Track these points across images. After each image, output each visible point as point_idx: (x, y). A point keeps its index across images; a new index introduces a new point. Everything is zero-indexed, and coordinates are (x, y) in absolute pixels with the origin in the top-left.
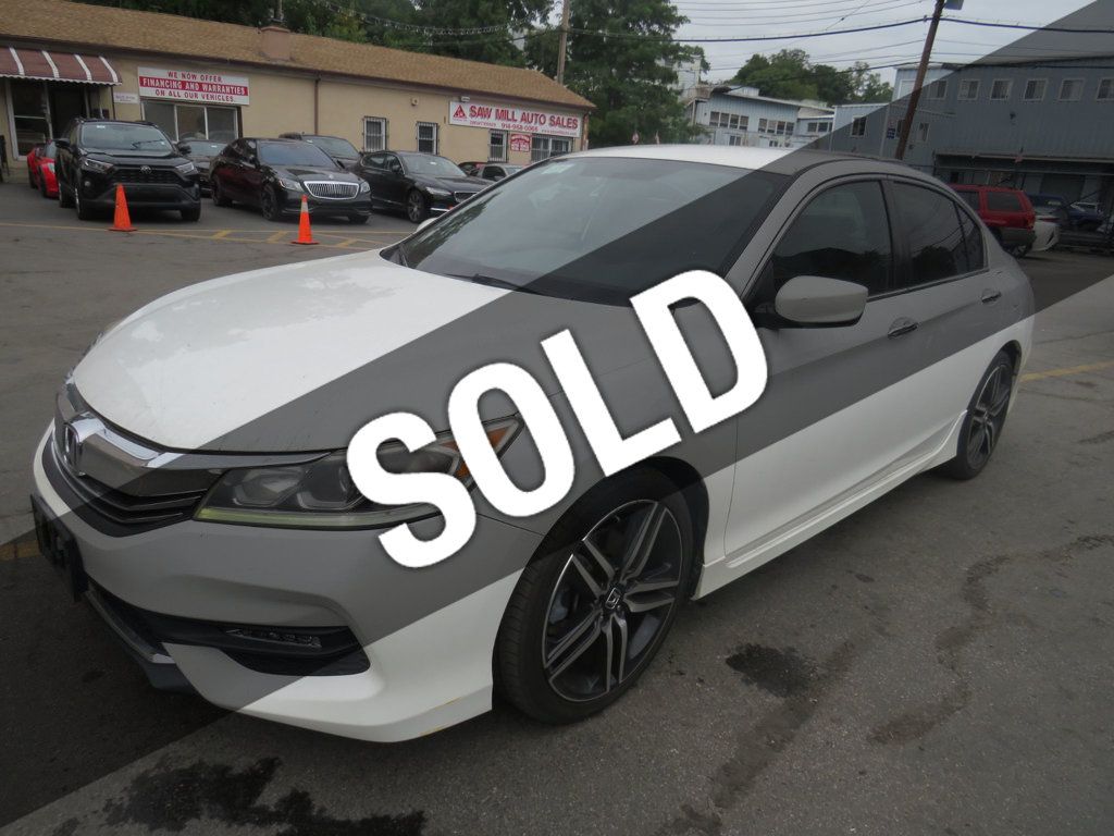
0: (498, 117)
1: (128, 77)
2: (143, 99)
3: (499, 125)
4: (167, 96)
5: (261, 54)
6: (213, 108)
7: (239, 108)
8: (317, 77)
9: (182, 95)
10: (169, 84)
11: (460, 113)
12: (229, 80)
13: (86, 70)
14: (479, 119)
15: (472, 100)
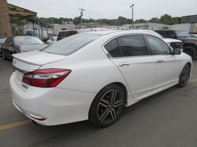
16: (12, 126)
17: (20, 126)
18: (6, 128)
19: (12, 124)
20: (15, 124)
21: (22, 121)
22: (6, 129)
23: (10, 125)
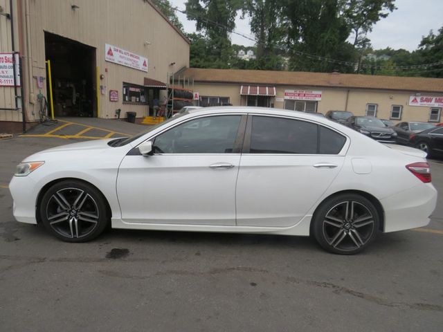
0: (436, 101)
1: (281, 93)
2: (285, 100)
3: (436, 105)
4: (293, 99)
5: (329, 83)
6: (308, 102)
7: (317, 102)
8: (348, 90)
9: (298, 98)
10: (294, 95)
11: (415, 100)
12: (315, 92)
13: (267, 92)
14: (425, 103)
15: (421, 95)
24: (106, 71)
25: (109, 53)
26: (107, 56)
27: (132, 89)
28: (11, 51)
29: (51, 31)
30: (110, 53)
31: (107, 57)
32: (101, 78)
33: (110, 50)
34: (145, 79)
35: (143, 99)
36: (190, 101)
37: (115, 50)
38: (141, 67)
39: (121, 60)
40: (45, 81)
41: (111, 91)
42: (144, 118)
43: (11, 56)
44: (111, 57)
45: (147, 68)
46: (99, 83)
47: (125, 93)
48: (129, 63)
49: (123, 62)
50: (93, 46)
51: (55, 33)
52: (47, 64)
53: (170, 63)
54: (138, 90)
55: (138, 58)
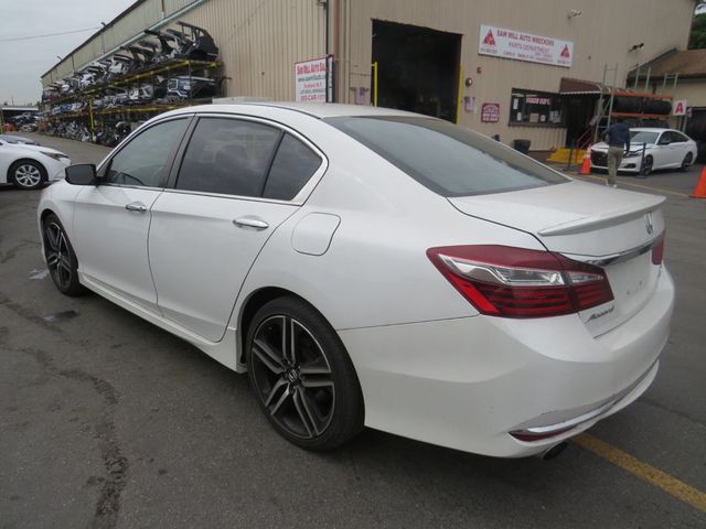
16: (654, 470)
17: (630, 453)
18: (676, 481)
19: (649, 477)
20: (639, 473)
21: (610, 463)
22: (678, 478)
23: (655, 481)
24: (479, 71)
25: (486, 41)
26: (482, 45)
27: (531, 100)
28: (323, 54)
29: (383, 19)
30: (489, 40)
31: (483, 48)
32: (468, 84)
33: (490, 35)
34: (563, 80)
35: (554, 116)
36: (662, 118)
37: (500, 34)
38: (556, 59)
39: (513, 50)
40: (368, 94)
41: (485, 105)
42: (553, 151)
43: (324, 61)
44: (491, 47)
45: (570, 59)
46: (463, 92)
47: (515, 107)
48: (529, 55)
49: (516, 53)
50: (458, 32)
51: (390, 19)
52: (373, 68)
53: (631, 46)
54: (544, 101)
55: (551, 43)
